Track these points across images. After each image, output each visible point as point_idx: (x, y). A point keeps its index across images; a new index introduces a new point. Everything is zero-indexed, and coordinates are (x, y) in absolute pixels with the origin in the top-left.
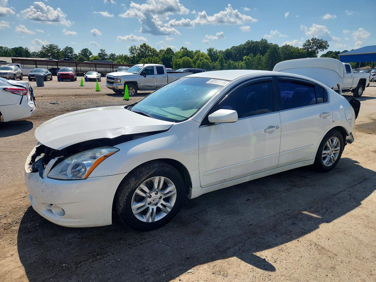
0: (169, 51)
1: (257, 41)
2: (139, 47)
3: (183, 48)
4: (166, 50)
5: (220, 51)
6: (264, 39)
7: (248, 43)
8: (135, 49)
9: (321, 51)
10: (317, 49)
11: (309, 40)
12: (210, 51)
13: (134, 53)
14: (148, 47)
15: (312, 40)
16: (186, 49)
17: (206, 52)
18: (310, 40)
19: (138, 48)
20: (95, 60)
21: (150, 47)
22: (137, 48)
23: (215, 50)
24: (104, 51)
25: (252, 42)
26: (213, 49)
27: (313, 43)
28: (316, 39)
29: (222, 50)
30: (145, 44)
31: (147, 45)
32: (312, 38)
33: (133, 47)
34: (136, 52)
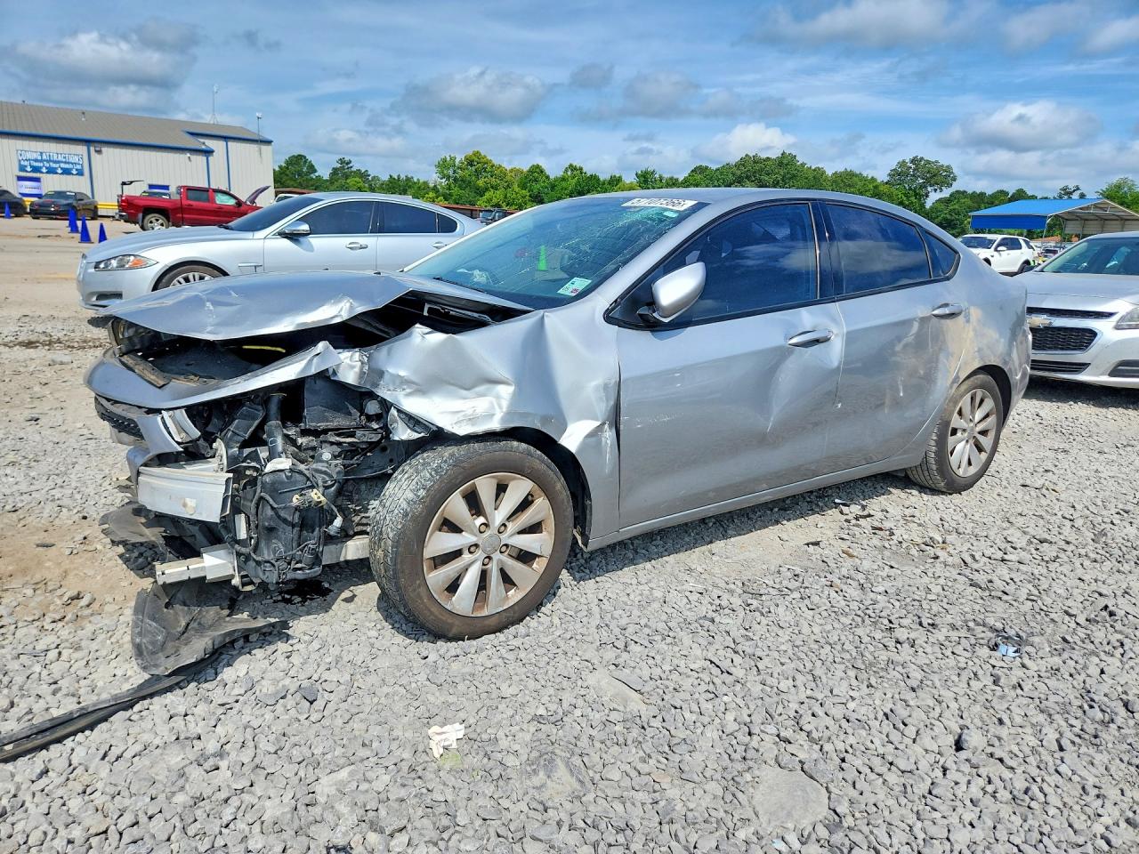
0: (535, 174)
1: (768, 158)
3: (571, 165)
4: (529, 171)
5: (671, 179)
6: (787, 152)
7: (743, 162)
8: (454, 164)
9: (936, 190)
10: (926, 187)
11: (904, 161)
12: (646, 177)
13: (447, 176)
14: (487, 161)
15: (913, 161)
16: (581, 169)
18: (907, 161)
19: (461, 161)
21: (492, 161)
22: (457, 164)
23: (657, 176)
24: (347, 164)
25: (756, 160)
26: (654, 173)
27: (914, 170)
28: (922, 159)
29: (675, 177)
30: (477, 154)
31: (483, 155)
32: (912, 158)
33: (448, 158)
34: (455, 172)
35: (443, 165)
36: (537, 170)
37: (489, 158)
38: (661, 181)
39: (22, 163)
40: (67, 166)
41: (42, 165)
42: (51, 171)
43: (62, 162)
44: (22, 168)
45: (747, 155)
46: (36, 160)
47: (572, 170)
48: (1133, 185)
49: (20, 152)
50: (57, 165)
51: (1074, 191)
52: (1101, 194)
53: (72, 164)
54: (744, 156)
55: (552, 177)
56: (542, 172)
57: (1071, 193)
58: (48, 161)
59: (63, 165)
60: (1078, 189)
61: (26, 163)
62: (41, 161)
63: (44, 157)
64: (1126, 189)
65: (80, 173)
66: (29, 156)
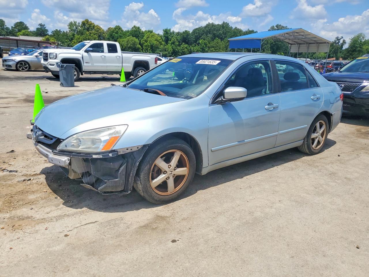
0: (117, 30)
1: (218, 24)
2: (81, 23)
3: (135, 26)
4: (115, 28)
5: (178, 33)
6: (225, 22)
7: (208, 25)
8: (76, 24)
11: (273, 26)
12: (166, 32)
13: (74, 30)
14: (92, 24)
16: (139, 28)
17: (161, 33)
18: (275, 26)
19: (79, 23)
20: (24, 35)
21: (94, 23)
22: (77, 24)
23: (172, 31)
25: (213, 25)
26: (170, 30)
28: (280, 25)
30: (87, 21)
31: (89, 21)
32: (276, 25)
33: (73, 22)
34: (77, 28)
35: (71, 25)
36: (118, 28)
37: (92, 22)
38: (173, 33)
45: (209, 23)
47: (135, 28)
48: (364, 36)
51: (341, 39)
52: (352, 40)
54: (208, 23)
55: (124, 31)
56: (120, 29)
57: (340, 40)
60: (342, 38)
64: (361, 38)
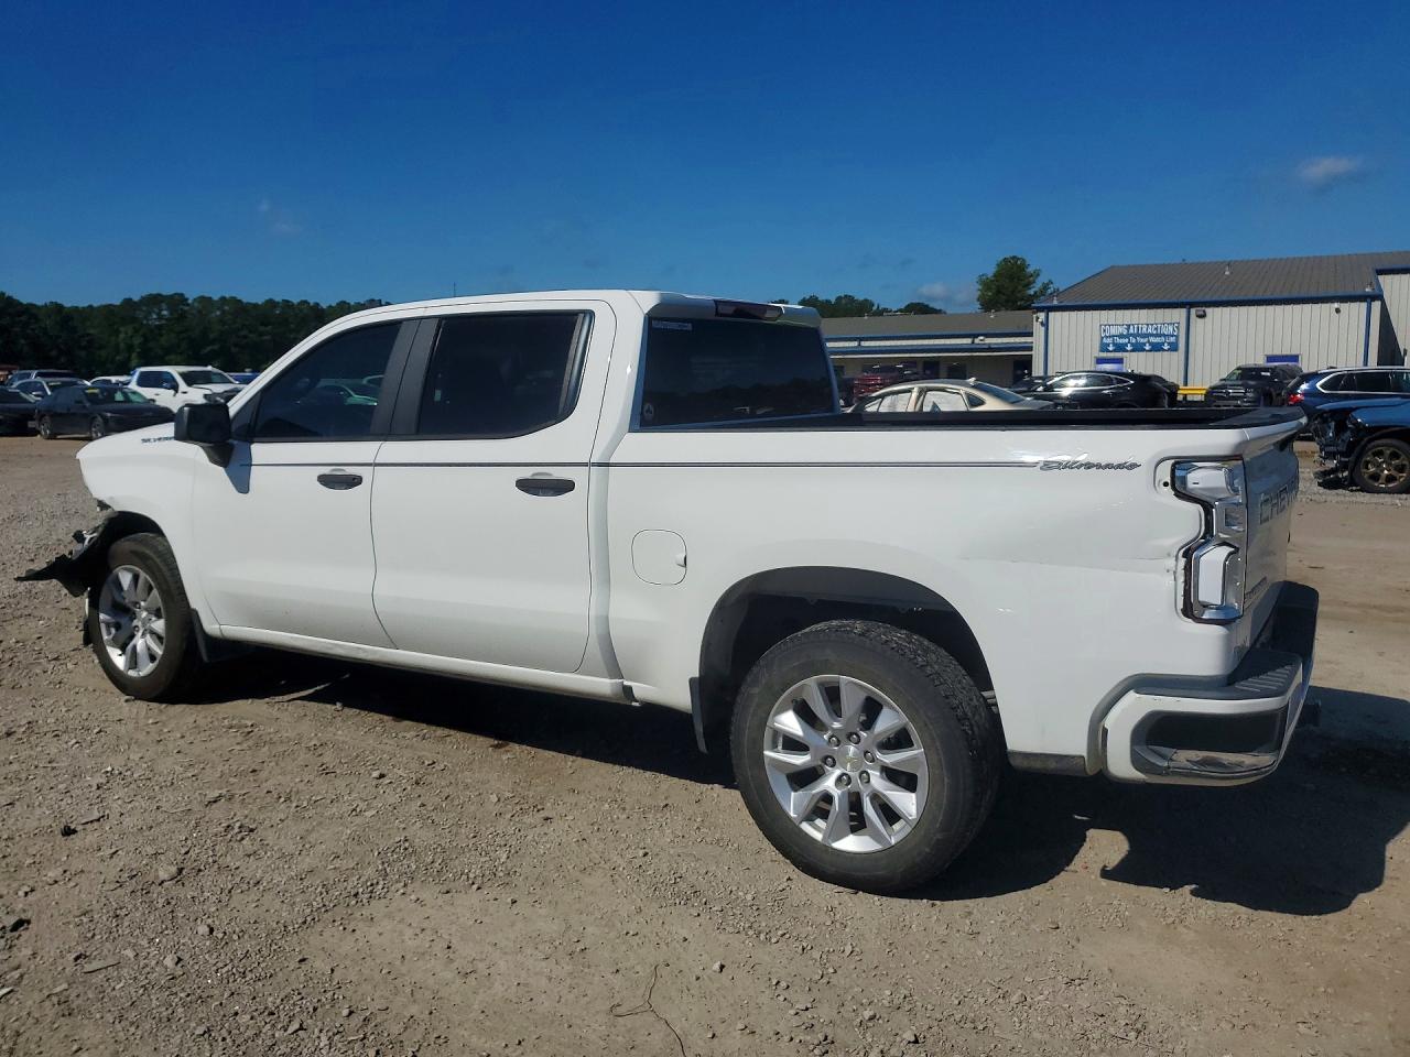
39: (1105, 341)
40: (1157, 340)
41: (1127, 340)
42: (1138, 348)
43: (1152, 335)
44: (1104, 348)
46: (1121, 336)
49: (1104, 327)
50: (1146, 340)
53: (1164, 335)
58: (1135, 336)
59: (1152, 339)
61: (1109, 341)
62: (1127, 336)
63: (1131, 331)
65: (1174, 348)
66: (1113, 331)
